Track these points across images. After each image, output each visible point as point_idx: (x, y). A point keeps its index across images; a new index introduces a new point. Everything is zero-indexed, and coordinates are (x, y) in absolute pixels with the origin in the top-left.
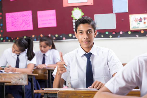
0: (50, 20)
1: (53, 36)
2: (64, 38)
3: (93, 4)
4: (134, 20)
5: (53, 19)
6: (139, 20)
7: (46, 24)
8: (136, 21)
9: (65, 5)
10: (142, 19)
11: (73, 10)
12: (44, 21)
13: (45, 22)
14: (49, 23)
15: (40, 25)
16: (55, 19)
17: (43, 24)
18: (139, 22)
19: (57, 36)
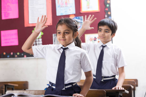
0: (13, 39)
1: (15, 54)
2: (25, 56)
3: (51, 24)
4: (89, 39)
5: (15, 39)
6: (94, 40)
7: (8, 42)
8: (91, 40)
9: (26, 25)
10: (96, 38)
11: (33, 30)
12: (7, 39)
13: (8, 41)
14: (12, 42)
15: (3, 44)
16: (17, 38)
17: (6, 43)
18: (93, 41)
19: (18, 54)
